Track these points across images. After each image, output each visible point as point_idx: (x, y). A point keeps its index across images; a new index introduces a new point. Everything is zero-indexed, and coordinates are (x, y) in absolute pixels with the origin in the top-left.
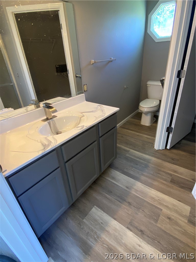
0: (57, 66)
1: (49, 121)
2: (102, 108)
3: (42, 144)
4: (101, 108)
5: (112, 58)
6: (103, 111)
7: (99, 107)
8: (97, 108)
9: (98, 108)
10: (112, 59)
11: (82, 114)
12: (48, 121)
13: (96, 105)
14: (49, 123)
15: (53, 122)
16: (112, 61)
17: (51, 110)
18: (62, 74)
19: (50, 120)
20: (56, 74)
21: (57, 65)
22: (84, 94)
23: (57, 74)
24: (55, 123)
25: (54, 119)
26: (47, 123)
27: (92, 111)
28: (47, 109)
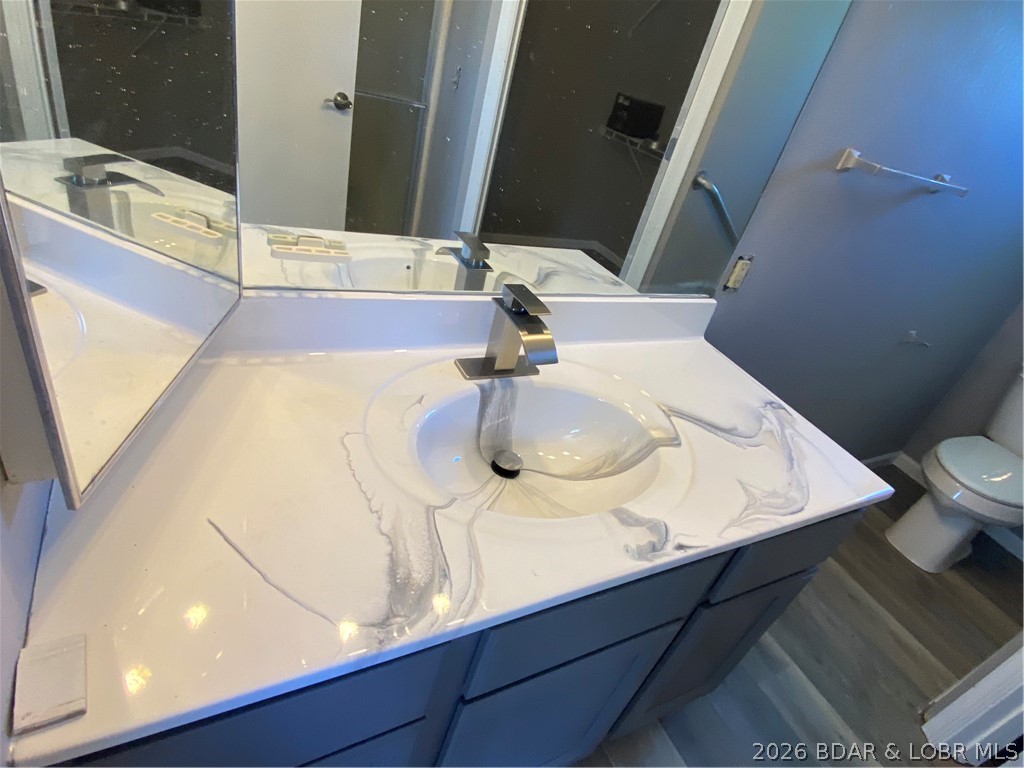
0: (621, 100)
1: (492, 383)
2: (788, 431)
3: (391, 555)
4: (782, 427)
5: (947, 177)
6: (791, 459)
7: (770, 414)
8: (760, 418)
9: (766, 425)
10: (943, 180)
11: (669, 417)
12: (485, 381)
13: (756, 392)
14: (485, 396)
15: (504, 396)
16: (934, 192)
17: (526, 337)
18: (624, 140)
19: (497, 381)
20: (603, 130)
21: (627, 98)
22: (713, 301)
23: (607, 132)
24: (513, 404)
25: (518, 380)
26: (478, 390)
27: (729, 432)
28: (508, 322)
